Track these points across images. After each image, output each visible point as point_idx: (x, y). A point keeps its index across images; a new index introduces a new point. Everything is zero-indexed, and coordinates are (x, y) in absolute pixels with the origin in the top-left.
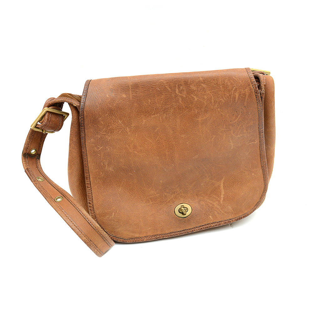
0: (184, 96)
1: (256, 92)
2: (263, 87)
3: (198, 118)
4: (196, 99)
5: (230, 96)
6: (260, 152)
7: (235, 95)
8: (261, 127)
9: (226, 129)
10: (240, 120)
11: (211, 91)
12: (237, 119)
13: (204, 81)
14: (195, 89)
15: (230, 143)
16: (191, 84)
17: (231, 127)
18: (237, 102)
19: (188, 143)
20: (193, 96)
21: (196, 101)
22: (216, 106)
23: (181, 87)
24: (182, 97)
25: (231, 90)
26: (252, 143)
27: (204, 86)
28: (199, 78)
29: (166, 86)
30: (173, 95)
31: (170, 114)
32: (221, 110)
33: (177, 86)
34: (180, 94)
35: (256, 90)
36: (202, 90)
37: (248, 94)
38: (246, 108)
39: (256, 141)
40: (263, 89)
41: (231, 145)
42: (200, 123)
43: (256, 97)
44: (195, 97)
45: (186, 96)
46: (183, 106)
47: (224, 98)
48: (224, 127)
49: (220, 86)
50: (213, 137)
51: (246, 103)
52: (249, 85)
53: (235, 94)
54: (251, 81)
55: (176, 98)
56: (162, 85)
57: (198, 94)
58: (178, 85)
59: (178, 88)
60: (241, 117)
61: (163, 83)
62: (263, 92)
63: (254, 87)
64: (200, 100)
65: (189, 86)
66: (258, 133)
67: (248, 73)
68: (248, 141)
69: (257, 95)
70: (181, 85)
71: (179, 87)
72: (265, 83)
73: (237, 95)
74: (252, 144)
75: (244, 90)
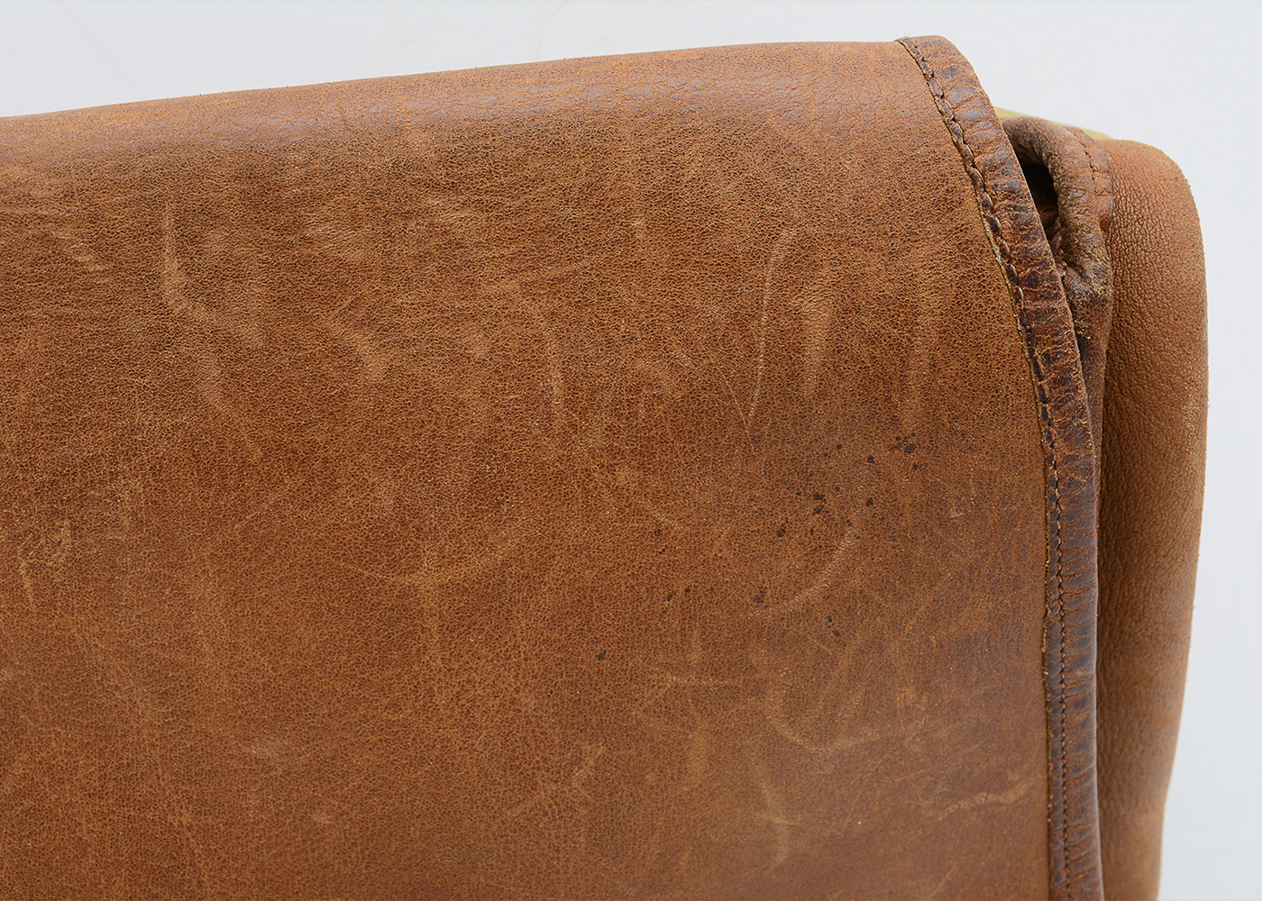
0: (250, 333)
1: (1032, 281)
2: (1093, 238)
3: (411, 570)
4: (375, 367)
5: (743, 326)
6: (1052, 876)
7: (797, 315)
8: (1073, 652)
9: (709, 682)
10: (856, 581)
11: (530, 276)
12: (829, 569)
13: (449, 160)
14: (356, 256)
15: (762, 806)
16: (317, 199)
17: (759, 655)
18: (822, 395)
19: (322, 819)
20: (337, 329)
21: (381, 388)
22: (596, 439)
23: (215, 242)
24: (225, 343)
25: (754, 257)
26: (980, 799)
27: (453, 215)
28: (399, 130)
29: (60, 223)
30: (134, 326)
31: (116, 524)
32: (654, 483)
33: (167, 223)
34: (201, 314)
35: (1027, 258)
36: (432, 267)
37: (935, 300)
38: (913, 458)
39: (1012, 785)
40: (1097, 260)
41: (770, 826)
42: (433, 623)
43: (1031, 338)
44: (363, 344)
45: (270, 337)
46: (239, 444)
47: (679, 353)
48: (695, 658)
49: (628, 214)
50: (578, 761)
51: (914, 401)
52: (948, 204)
53: (795, 302)
54: (965, 158)
55: (168, 356)
56: (22, 223)
57: (398, 310)
58: (180, 222)
59: (181, 252)
60: (864, 551)
61: (28, 200)
62: (1098, 288)
63: (1005, 223)
64: (417, 370)
65: (299, 225)
66: (1038, 712)
67: (930, 77)
68: (941, 788)
69: (1038, 314)
70: (210, 214)
71: (189, 242)
72: (1105, 203)
73: (817, 314)
74: (979, 808)
75: (894, 254)
